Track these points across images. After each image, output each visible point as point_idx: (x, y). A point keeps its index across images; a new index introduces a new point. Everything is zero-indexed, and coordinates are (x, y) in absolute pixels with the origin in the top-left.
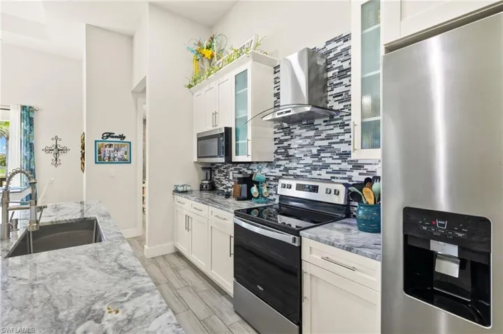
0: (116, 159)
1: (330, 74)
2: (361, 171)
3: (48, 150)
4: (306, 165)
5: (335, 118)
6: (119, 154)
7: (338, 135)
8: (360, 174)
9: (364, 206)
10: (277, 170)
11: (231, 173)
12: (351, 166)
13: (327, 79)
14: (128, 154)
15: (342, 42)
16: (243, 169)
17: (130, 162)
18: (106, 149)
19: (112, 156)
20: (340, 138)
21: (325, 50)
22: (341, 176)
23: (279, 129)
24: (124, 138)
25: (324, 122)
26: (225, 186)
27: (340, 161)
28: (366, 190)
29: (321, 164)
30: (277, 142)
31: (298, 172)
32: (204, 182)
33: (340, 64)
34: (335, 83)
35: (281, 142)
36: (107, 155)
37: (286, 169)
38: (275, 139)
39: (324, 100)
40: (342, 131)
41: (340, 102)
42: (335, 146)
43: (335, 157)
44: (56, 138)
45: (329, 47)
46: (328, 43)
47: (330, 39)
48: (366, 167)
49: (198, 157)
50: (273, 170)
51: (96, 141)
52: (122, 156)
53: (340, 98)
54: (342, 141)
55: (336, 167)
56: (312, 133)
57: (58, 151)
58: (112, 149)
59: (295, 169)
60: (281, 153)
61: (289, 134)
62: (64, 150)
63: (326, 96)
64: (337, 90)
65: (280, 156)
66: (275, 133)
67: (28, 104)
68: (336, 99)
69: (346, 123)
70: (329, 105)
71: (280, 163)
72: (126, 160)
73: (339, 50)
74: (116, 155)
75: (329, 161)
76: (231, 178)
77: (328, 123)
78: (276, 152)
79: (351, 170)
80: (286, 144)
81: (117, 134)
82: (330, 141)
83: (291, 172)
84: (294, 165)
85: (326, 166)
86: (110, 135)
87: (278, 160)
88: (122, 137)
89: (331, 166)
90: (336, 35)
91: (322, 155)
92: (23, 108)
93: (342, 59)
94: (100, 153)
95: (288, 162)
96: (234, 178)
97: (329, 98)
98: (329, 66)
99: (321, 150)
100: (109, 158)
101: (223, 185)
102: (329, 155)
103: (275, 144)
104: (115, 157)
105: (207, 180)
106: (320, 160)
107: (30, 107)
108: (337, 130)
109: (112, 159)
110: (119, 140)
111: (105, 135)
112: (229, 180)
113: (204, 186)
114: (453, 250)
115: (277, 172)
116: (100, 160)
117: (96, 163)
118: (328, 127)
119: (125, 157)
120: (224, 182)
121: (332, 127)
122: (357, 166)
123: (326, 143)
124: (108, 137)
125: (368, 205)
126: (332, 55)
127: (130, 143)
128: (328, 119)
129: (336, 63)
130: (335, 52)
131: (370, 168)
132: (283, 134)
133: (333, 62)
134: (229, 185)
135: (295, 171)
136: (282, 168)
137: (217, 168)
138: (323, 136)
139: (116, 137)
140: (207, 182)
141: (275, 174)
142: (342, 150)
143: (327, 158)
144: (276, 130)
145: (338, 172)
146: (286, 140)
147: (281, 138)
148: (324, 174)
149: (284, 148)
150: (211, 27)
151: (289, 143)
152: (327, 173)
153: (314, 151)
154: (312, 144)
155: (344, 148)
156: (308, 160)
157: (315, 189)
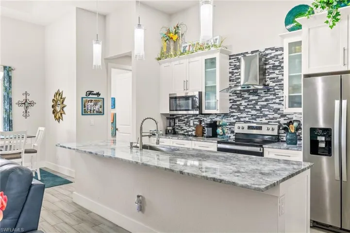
0: (95, 111)
1: (268, 66)
2: (285, 118)
3: (20, 104)
4: (252, 115)
5: (271, 90)
6: (97, 108)
7: (272, 99)
8: (284, 120)
9: (290, 133)
10: (232, 118)
11: (191, 121)
12: (279, 116)
13: (266, 69)
14: (102, 107)
15: (274, 51)
16: (203, 118)
17: (103, 114)
18: (89, 104)
19: (92, 109)
20: (274, 101)
21: (264, 53)
22: (274, 121)
23: (233, 94)
24: (100, 94)
25: (264, 92)
26: (185, 131)
27: (273, 113)
28: (291, 126)
29: (262, 115)
30: (231, 101)
31: (247, 119)
32: (168, 128)
33: (273, 62)
34: (270, 72)
35: (235, 101)
36: (89, 108)
37: (239, 118)
38: (230, 100)
39: (264, 80)
40: (275, 97)
41: (273, 82)
42: (271, 105)
43: (270, 111)
44: (26, 94)
45: (267, 52)
46: (266, 49)
47: (267, 48)
48: (287, 116)
49: (170, 110)
50: (228, 119)
51: (82, 98)
52: (98, 109)
53: (273, 80)
54: (274, 103)
55: (271, 117)
56: (256, 98)
57: (27, 104)
58: (92, 104)
59: (245, 117)
60: (235, 108)
61: (241, 97)
62: (32, 104)
63: (265, 78)
64: (272, 76)
65: (234, 110)
66: (230, 96)
67: (8, 65)
68: (271, 80)
69: (277, 93)
70: (267, 83)
71: (234, 114)
72: (101, 112)
73: (273, 55)
74: (95, 108)
75: (266, 113)
76: (192, 124)
77: (266, 92)
78: (231, 108)
79: (280, 118)
80: (238, 103)
81: (95, 92)
82: (267, 102)
83: (242, 120)
84: (244, 115)
85: (265, 116)
86: (91, 93)
87: (233, 112)
88: (98, 94)
89: (268, 116)
90: (271, 46)
91: (263, 110)
92: (5, 68)
93: (274, 60)
94: (85, 107)
95: (240, 113)
96: (194, 125)
97: (267, 79)
98: (267, 62)
99: (263, 107)
100: (91, 110)
101: (184, 130)
102: (267, 110)
103: (230, 103)
104: (94, 110)
105: (170, 126)
106: (261, 113)
107: (10, 67)
108: (272, 97)
109: (92, 112)
110: (96, 96)
111: (88, 93)
112: (190, 126)
113: (170, 131)
114: (323, 139)
115: (232, 120)
116: (85, 112)
117: (82, 114)
118: (266, 95)
119: (101, 110)
120: (184, 128)
121: (269, 95)
122: (283, 116)
123: (265, 103)
124: (89, 94)
125: (291, 133)
126: (269, 57)
127: (103, 99)
128: (266, 90)
129: (271, 61)
130: (271, 56)
131: (289, 116)
132: (236, 97)
133: (269, 61)
134: (190, 129)
135: (245, 119)
136: (235, 117)
137: (177, 118)
138: (264, 99)
139: (94, 94)
140: (171, 128)
141: (230, 121)
142: (275, 107)
143: (266, 111)
144: (231, 94)
145: (272, 119)
146: (239, 101)
147: (235, 99)
148: (264, 120)
149: (237, 105)
150: (170, 15)
151: (241, 102)
152: (266, 119)
153: (258, 107)
154: (256, 104)
155: (276, 106)
156: (254, 112)
157: (261, 128)
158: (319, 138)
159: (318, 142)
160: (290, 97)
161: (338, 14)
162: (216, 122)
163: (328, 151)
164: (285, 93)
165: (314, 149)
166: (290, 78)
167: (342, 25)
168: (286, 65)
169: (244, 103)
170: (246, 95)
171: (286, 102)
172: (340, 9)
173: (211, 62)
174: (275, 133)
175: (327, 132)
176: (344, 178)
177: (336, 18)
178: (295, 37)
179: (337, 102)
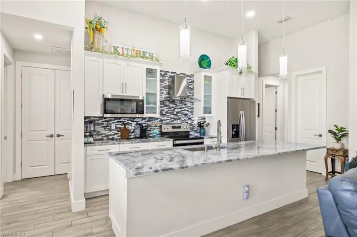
4: (171, 118)
7: (184, 108)
11: (113, 125)
26: (104, 135)
29: (178, 118)
31: (168, 121)
42: (183, 112)
43: (183, 115)
47: (181, 73)
56: (174, 106)
76: (113, 128)
84: (166, 118)
89: (181, 119)
90: (184, 72)
95: (162, 117)
96: (116, 128)
120: (103, 132)
121: (182, 104)
123: (179, 110)
134: (111, 133)
138: (179, 107)
153: (175, 113)
154: (174, 110)
157: (180, 127)
160: (204, 108)
166: (204, 96)
169: (165, 109)
179: (241, 113)
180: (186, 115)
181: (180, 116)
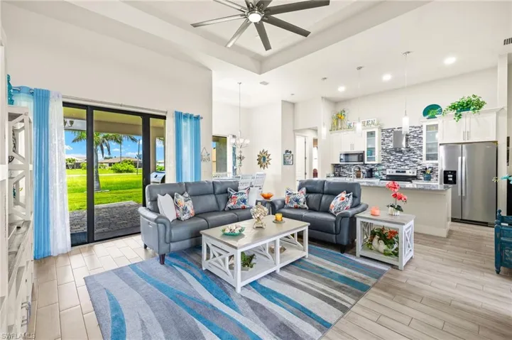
1: (409, 137)
2: (421, 166)
4: (398, 165)
5: (411, 150)
7: (412, 155)
14: (292, 160)
16: (370, 166)
17: (293, 164)
22: (414, 168)
23: (384, 152)
25: (407, 151)
27: (413, 164)
28: (428, 170)
30: (383, 156)
31: (395, 167)
35: (386, 156)
36: (287, 161)
37: (388, 166)
40: (414, 154)
41: (413, 146)
42: (411, 159)
43: (411, 162)
48: (423, 165)
49: (340, 162)
50: (381, 167)
51: (284, 154)
55: (411, 165)
56: (401, 154)
58: (288, 158)
60: (385, 161)
61: (390, 154)
62: (243, 158)
66: (382, 153)
69: (416, 152)
73: (413, 130)
78: (383, 160)
79: (417, 166)
80: (388, 157)
82: (409, 157)
83: (391, 167)
84: (392, 164)
85: (407, 165)
86: (287, 151)
87: (384, 163)
88: (290, 152)
89: (409, 165)
93: (414, 133)
94: (285, 160)
95: (389, 164)
97: (409, 144)
99: (406, 160)
102: (409, 161)
105: (336, 172)
106: (405, 163)
109: (288, 163)
112: (351, 171)
114: (451, 176)
115: (383, 167)
117: (284, 164)
118: (408, 153)
121: (410, 153)
123: (407, 158)
125: (427, 174)
127: (293, 155)
129: (411, 134)
130: (411, 131)
131: (425, 165)
132: (387, 154)
135: (393, 167)
136: (386, 166)
137: (341, 166)
138: (406, 155)
145: (412, 167)
148: (406, 167)
149: (387, 159)
150: (336, 103)
151: (390, 157)
152: (408, 167)
153: (402, 160)
154: (401, 158)
155: (414, 159)
156: (399, 163)
157: (405, 172)
158: (449, 176)
159: (448, 178)
160: (427, 155)
161: (460, 115)
162: (372, 169)
163: (454, 182)
164: (424, 153)
165: (446, 181)
166: (427, 144)
167: (462, 120)
168: (424, 136)
169: (392, 157)
170: (394, 153)
171: (424, 157)
172: (461, 113)
173: (371, 134)
174: (415, 174)
175: (454, 173)
176: (463, 195)
177: (460, 116)
178: (432, 122)
179: (460, 158)
180: (414, 162)
181: (407, 162)
